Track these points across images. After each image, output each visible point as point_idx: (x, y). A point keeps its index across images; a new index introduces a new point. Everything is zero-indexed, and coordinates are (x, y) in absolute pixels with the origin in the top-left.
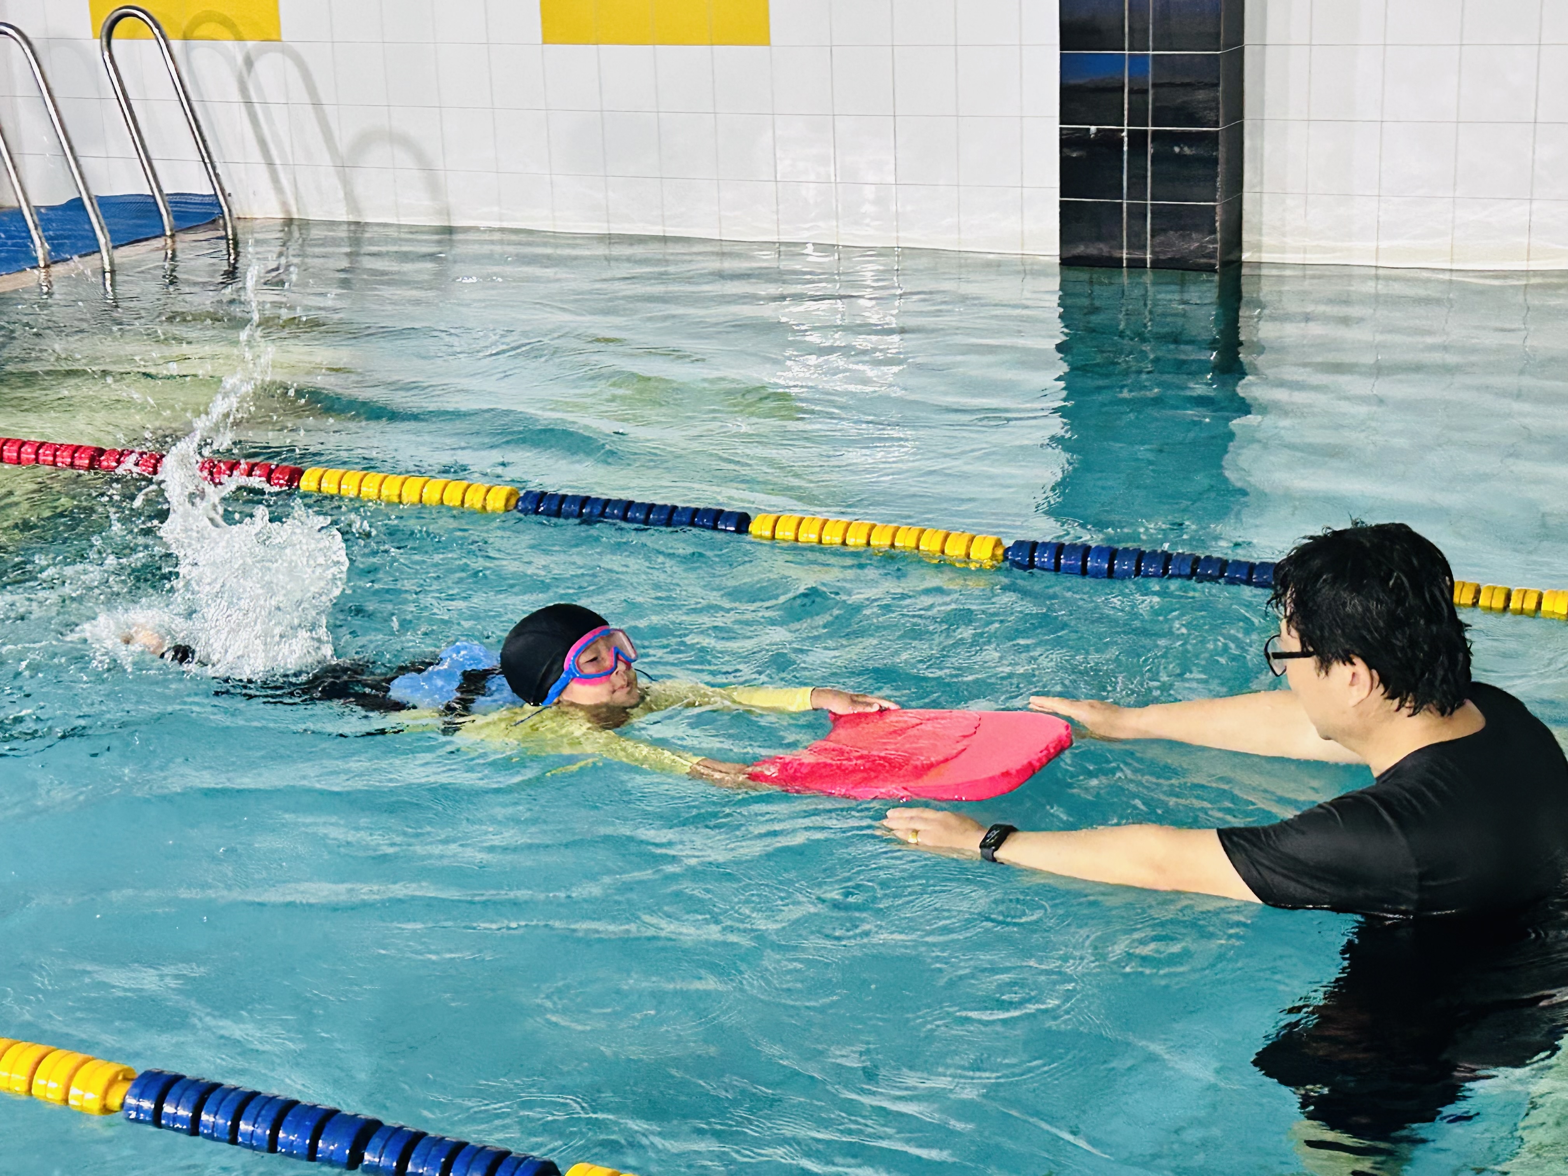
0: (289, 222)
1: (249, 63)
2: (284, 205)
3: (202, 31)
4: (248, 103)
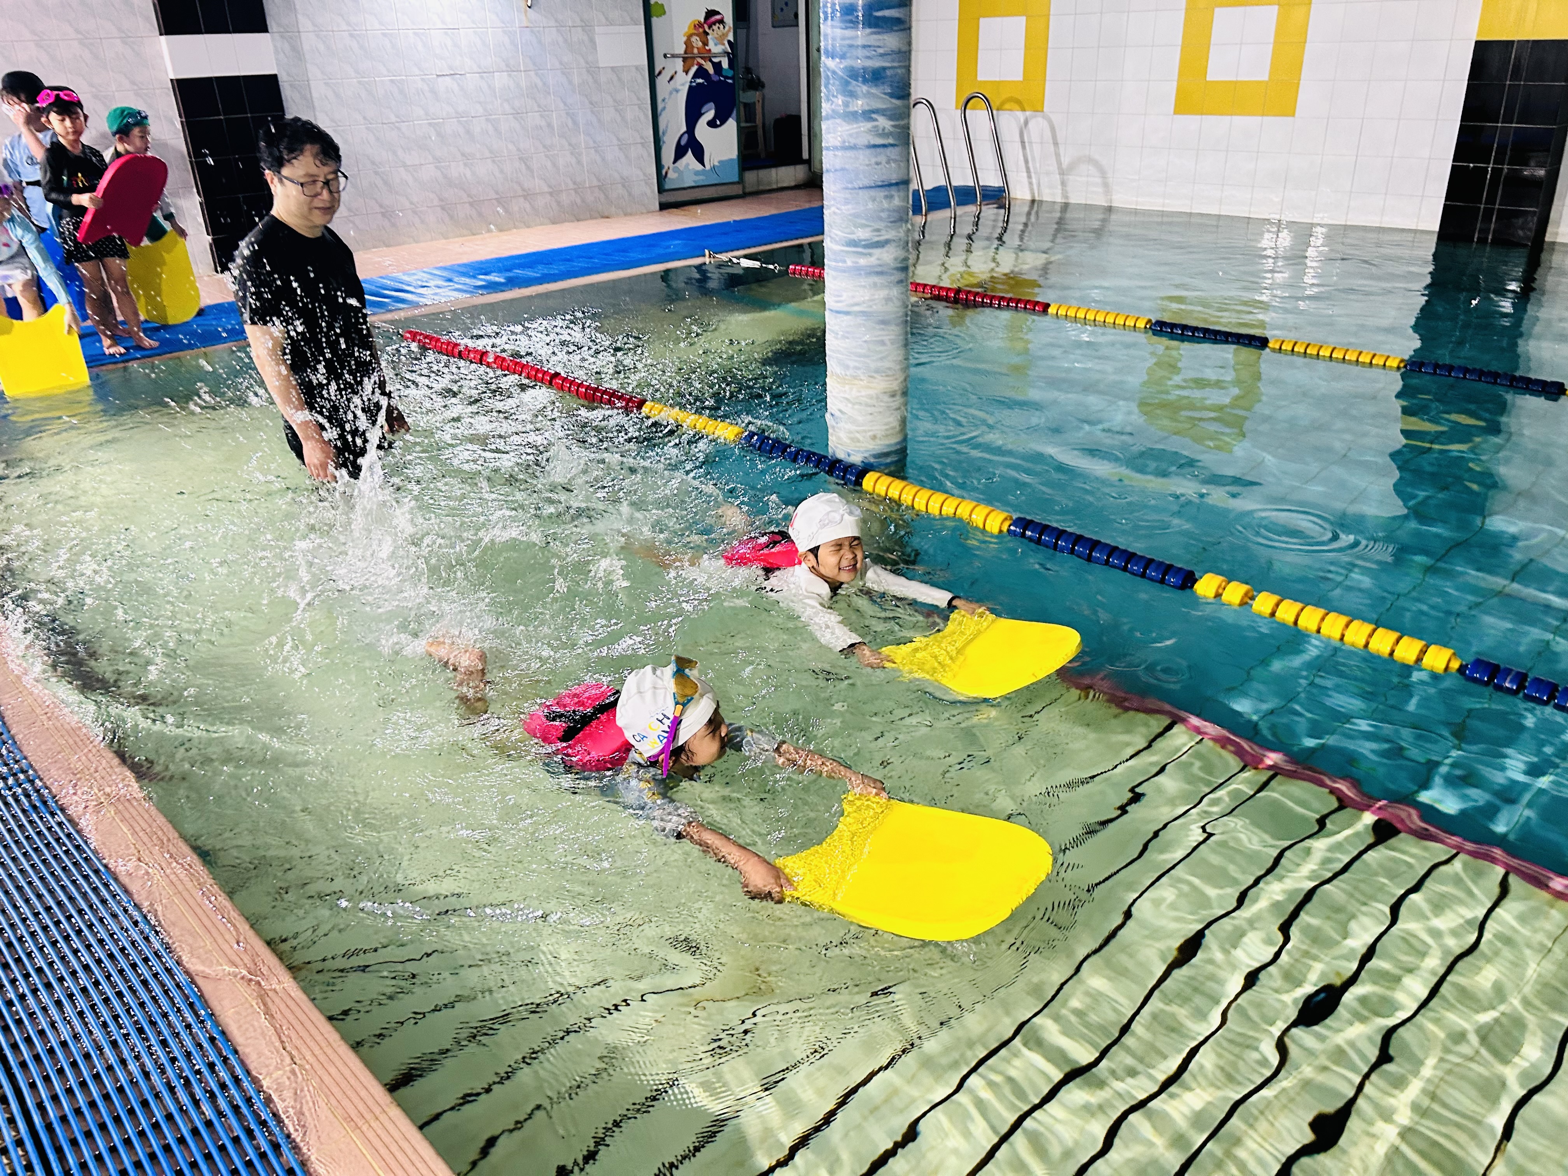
0: (1033, 201)
1: (1026, 123)
2: (1033, 194)
3: (1007, 106)
4: (1023, 142)
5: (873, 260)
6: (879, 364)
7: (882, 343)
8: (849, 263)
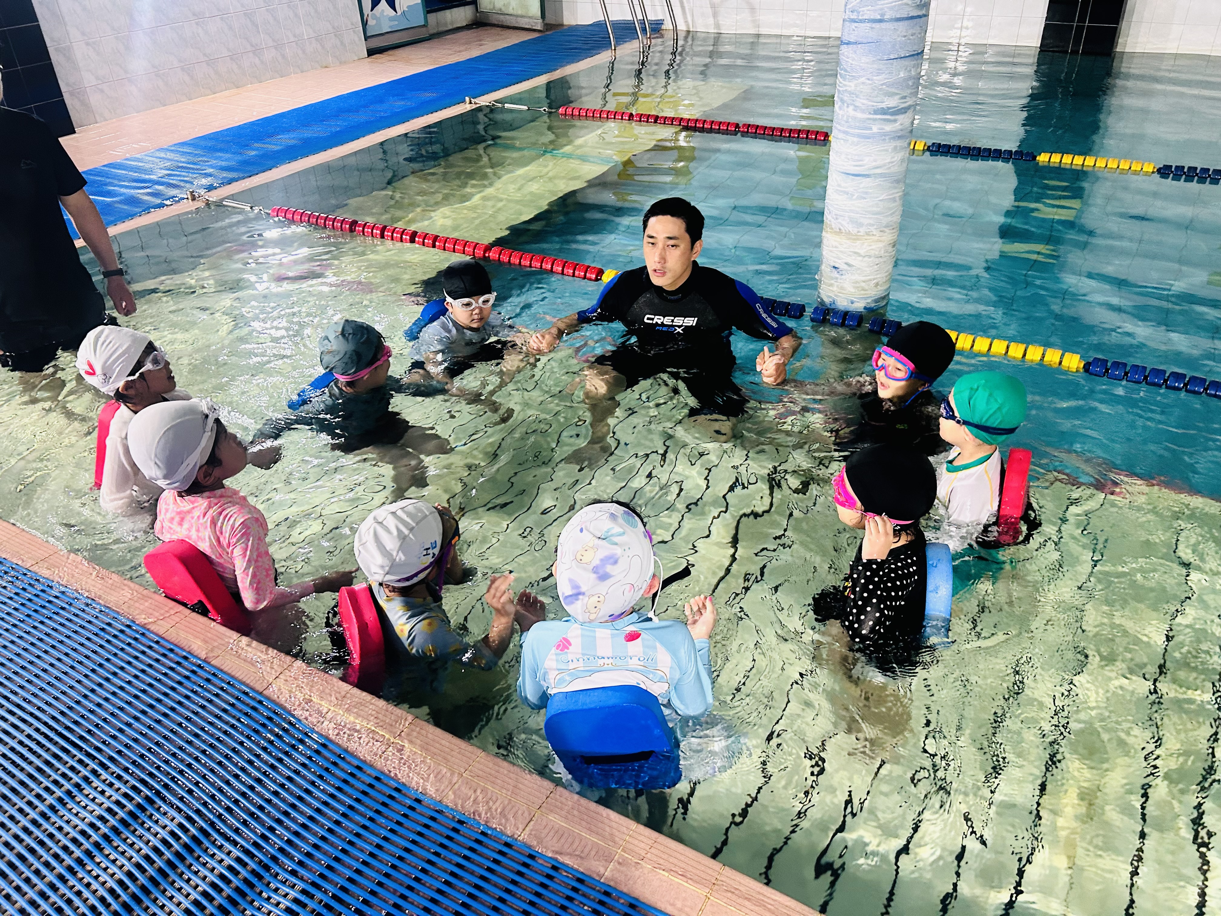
5: (897, 126)
6: (890, 219)
7: (894, 200)
8: (875, 129)
